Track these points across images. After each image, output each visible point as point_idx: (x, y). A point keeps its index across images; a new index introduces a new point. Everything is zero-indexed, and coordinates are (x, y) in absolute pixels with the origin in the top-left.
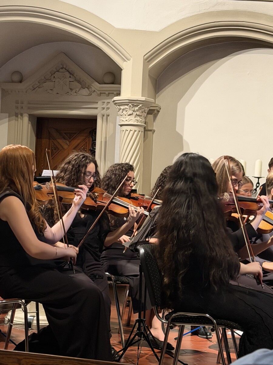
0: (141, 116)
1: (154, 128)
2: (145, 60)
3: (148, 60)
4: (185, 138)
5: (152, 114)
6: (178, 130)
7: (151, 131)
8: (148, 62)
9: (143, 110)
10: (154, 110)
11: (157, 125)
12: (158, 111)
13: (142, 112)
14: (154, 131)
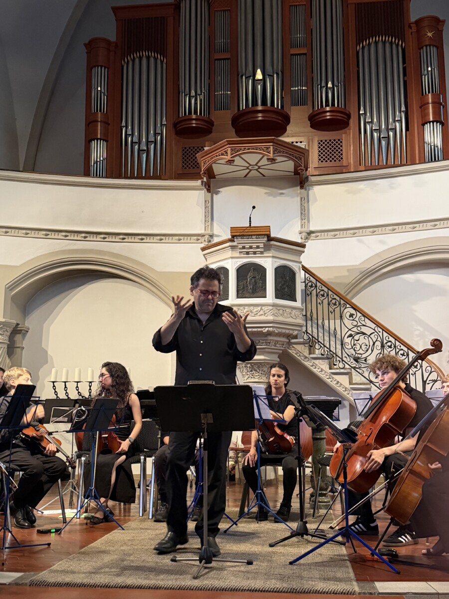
0: (3, 334)
1: (24, 346)
2: (6, 289)
3: (10, 288)
4: (49, 353)
5: (20, 333)
6: (43, 346)
7: (19, 347)
8: (11, 290)
9: (4, 330)
10: (21, 330)
11: (26, 343)
12: (27, 332)
13: (4, 331)
14: (23, 348)
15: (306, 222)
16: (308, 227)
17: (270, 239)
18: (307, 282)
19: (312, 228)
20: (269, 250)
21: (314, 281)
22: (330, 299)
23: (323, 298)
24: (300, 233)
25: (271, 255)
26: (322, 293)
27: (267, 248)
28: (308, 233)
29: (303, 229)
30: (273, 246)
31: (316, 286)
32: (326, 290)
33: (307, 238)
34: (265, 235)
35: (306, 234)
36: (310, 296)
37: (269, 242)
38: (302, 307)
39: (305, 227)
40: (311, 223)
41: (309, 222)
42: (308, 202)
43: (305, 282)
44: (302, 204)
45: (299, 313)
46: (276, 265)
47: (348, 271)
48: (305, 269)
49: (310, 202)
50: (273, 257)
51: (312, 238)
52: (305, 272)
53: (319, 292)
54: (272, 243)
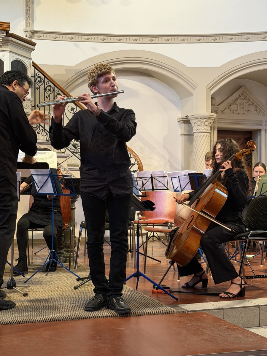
15: (31, 21)
16: (33, 26)
17: (8, 35)
18: (36, 77)
19: (36, 28)
20: (7, 45)
21: (43, 77)
22: (56, 94)
23: (50, 92)
24: (26, 32)
25: (9, 50)
26: (49, 88)
27: (6, 42)
28: (32, 32)
29: (28, 28)
30: (10, 42)
31: (44, 82)
32: (52, 86)
33: (31, 37)
34: (5, 30)
35: (31, 33)
36: (39, 90)
37: (6, 37)
38: (32, 99)
39: (29, 27)
40: (35, 23)
41: (33, 22)
42: (33, 4)
43: (35, 77)
44: (27, 5)
45: (29, 104)
46: (13, 59)
47: (66, 70)
48: (35, 66)
49: (34, 4)
50: (10, 52)
51: (35, 37)
52: (35, 68)
53: (47, 87)
54: (10, 38)
